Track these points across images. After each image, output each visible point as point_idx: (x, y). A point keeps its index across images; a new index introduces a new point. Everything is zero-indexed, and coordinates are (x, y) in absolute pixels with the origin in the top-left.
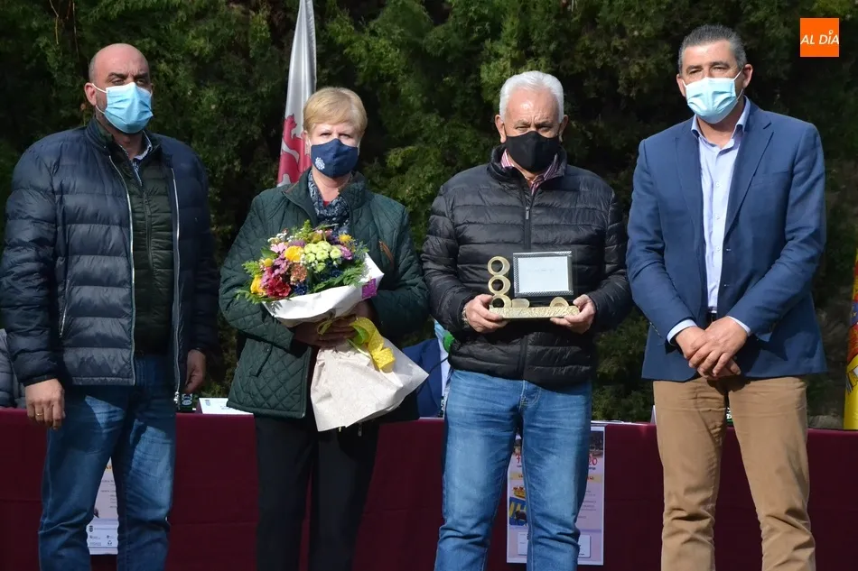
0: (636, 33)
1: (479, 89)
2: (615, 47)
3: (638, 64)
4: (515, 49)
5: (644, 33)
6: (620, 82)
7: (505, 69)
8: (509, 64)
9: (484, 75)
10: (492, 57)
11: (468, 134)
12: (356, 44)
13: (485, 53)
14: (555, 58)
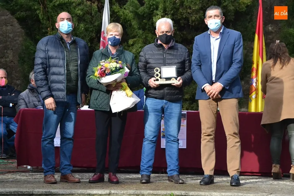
0: (194, 8)
1: (153, 23)
2: (188, 12)
3: (194, 16)
4: (162, 13)
6: (190, 21)
8: (160, 16)
9: (154, 20)
11: (150, 35)
12: (120, 12)
13: (154, 14)
14: (173, 15)
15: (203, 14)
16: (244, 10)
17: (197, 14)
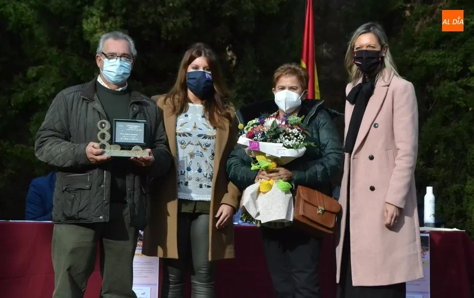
0: (171, 5)
1: (81, 33)
2: (159, 12)
3: (172, 22)
4: (103, 11)
5: (175, 5)
6: (162, 32)
7: (97, 22)
8: (99, 20)
9: (85, 27)
10: (89, 16)
11: (75, 59)
12: (8, 6)
13: (85, 14)
14: (125, 17)
15: (190, 18)
16: (275, 11)
17: (178, 18)
